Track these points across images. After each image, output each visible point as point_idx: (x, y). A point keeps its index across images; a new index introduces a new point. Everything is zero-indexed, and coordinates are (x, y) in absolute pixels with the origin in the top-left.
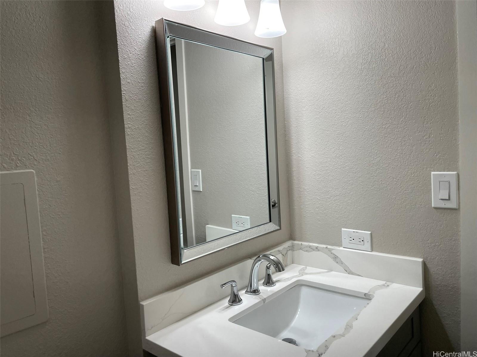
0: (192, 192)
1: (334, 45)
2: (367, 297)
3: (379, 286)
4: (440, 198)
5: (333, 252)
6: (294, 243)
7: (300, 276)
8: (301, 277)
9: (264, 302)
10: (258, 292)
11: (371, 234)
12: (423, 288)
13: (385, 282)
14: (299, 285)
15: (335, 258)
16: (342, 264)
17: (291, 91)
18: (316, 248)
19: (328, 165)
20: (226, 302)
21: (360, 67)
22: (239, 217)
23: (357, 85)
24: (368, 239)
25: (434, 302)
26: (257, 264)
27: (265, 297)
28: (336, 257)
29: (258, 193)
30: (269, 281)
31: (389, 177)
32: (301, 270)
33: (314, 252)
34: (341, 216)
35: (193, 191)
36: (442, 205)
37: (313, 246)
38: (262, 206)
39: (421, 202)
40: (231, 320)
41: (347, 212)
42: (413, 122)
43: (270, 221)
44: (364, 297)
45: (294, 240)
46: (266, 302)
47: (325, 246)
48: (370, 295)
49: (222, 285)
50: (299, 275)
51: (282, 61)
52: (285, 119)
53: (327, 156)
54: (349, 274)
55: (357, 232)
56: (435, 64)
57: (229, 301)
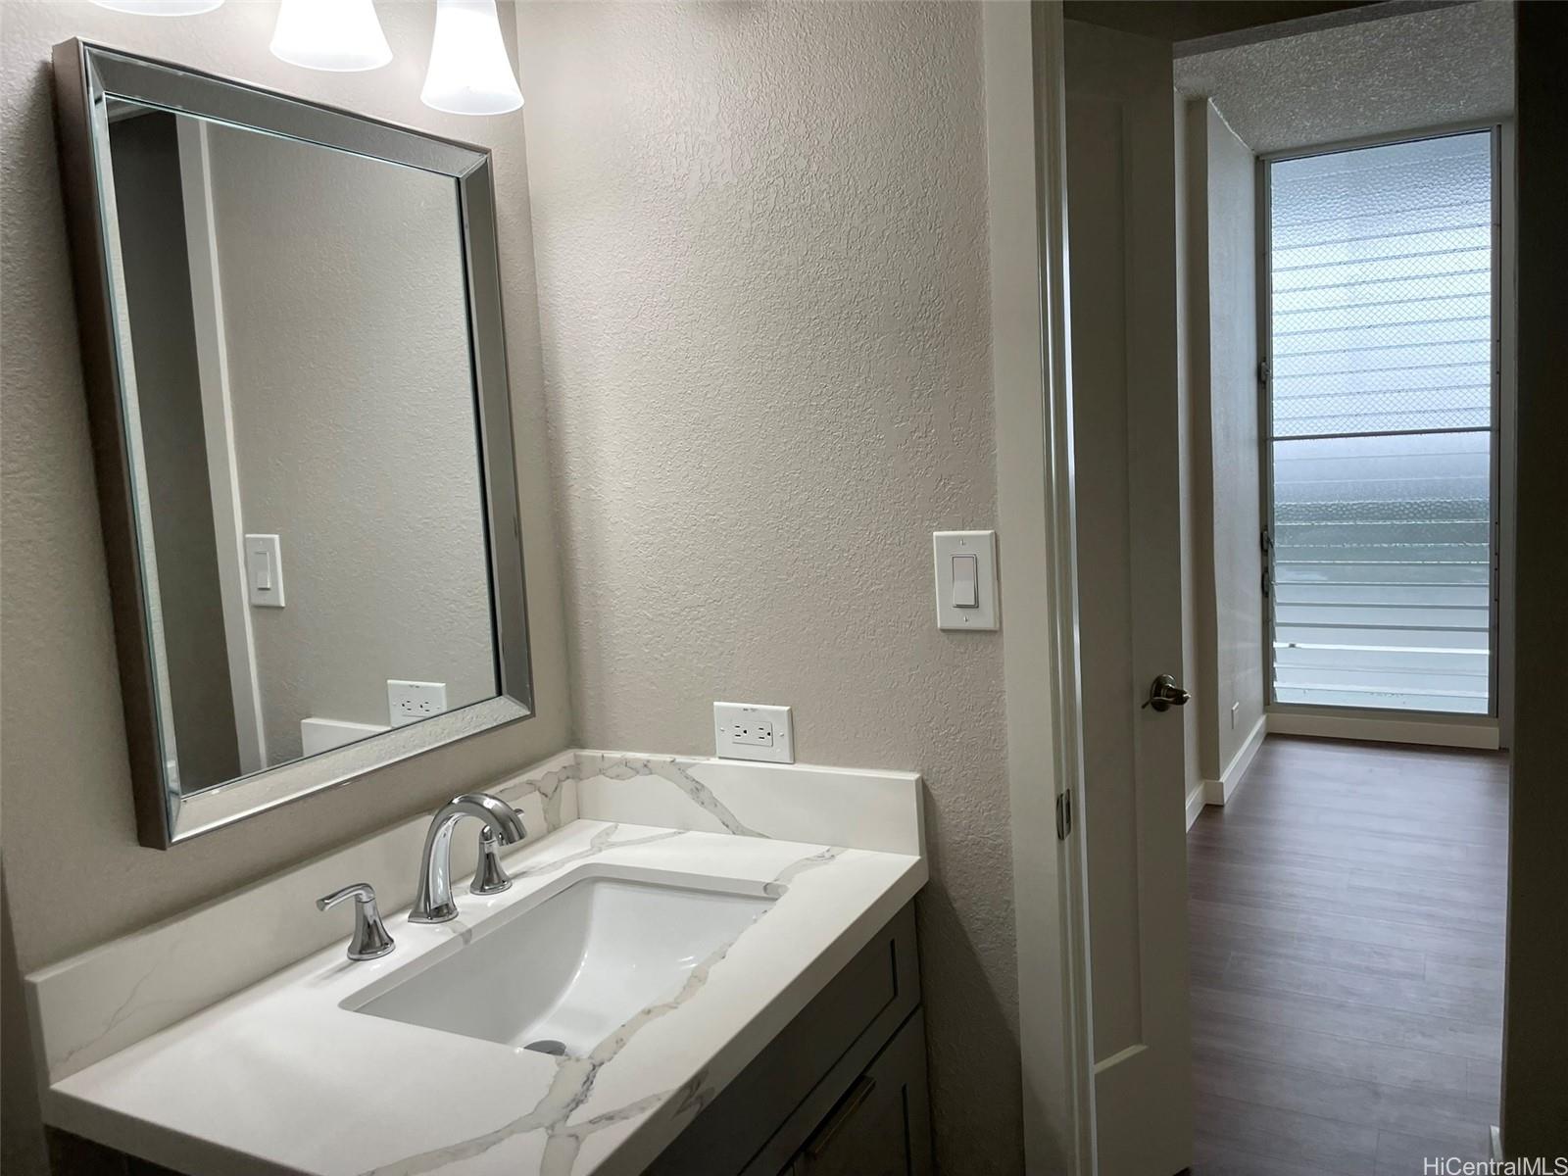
0: (250, 610)
1: (674, 154)
2: (769, 893)
3: (807, 859)
4: (954, 603)
5: (690, 772)
6: (580, 756)
7: (593, 854)
8: (595, 856)
9: (466, 942)
10: (450, 913)
11: (791, 712)
12: (921, 855)
13: (827, 848)
14: (584, 882)
15: (697, 790)
16: (716, 805)
17: (558, 286)
18: (645, 766)
19: (672, 515)
20: (341, 953)
21: (746, 225)
22: (411, 686)
23: (742, 279)
24: (782, 729)
25: (952, 893)
26: (443, 829)
27: (470, 926)
28: (699, 787)
29: (471, 607)
30: (489, 877)
31: (831, 546)
32: (599, 836)
33: (638, 776)
34: (709, 664)
35: (257, 608)
36: (959, 621)
37: (639, 760)
38: (482, 645)
39: (910, 617)
40: (348, 1004)
41: (726, 652)
42: (887, 390)
43: (500, 693)
44: (765, 895)
45: (583, 747)
46: (472, 942)
47: (668, 758)
48: (779, 886)
49: (323, 900)
50: (591, 850)
51: (528, 187)
52: (543, 371)
53: (667, 490)
54: (734, 833)
55: (753, 710)
56: (935, 230)
57: (350, 949)
